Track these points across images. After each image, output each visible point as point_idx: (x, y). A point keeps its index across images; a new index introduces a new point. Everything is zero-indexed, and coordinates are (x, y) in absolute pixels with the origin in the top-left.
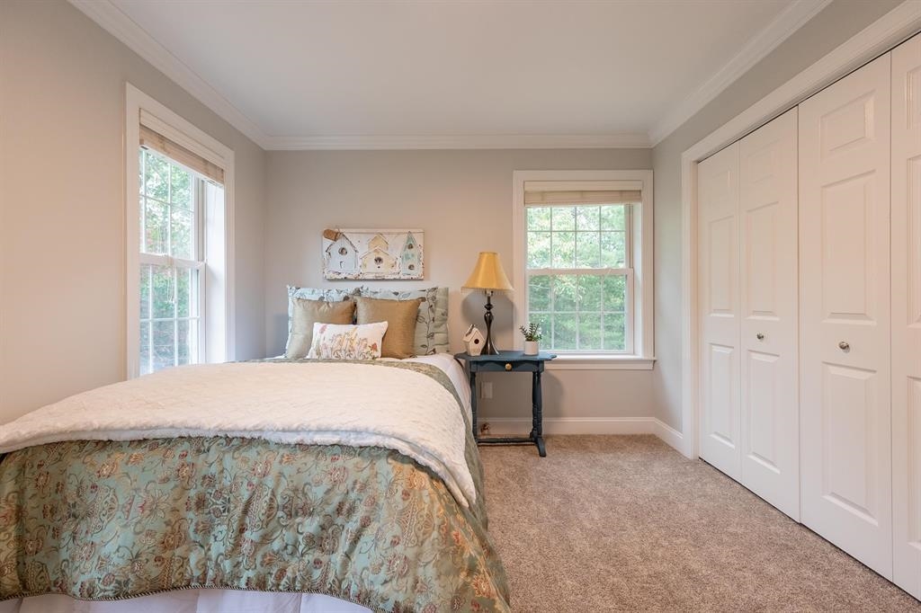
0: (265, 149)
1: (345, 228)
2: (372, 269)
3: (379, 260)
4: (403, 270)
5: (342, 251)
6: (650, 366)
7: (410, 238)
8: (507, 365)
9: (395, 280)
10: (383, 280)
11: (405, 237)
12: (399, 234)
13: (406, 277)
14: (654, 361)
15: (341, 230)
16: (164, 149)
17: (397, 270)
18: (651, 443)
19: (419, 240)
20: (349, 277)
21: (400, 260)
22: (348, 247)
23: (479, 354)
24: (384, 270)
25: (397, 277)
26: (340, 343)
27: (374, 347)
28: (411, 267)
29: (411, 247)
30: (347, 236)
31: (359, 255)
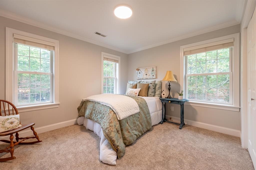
0: (128, 54)
1: (141, 68)
2: (145, 77)
3: (146, 74)
4: (151, 77)
5: (140, 73)
6: (238, 110)
7: (153, 69)
8: (170, 101)
9: (150, 79)
10: (147, 79)
11: (152, 69)
12: (150, 68)
13: (152, 78)
14: (240, 108)
15: (139, 68)
16: (107, 60)
17: (150, 76)
18: (237, 140)
19: (155, 69)
20: (141, 79)
21: (151, 74)
22: (141, 72)
23: (165, 98)
24: (147, 77)
25: (150, 78)
26: (131, 92)
27: (136, 94)
28: (153, 76)
29: (153, 71)
30: (140, 69)
31: (143, 74)
